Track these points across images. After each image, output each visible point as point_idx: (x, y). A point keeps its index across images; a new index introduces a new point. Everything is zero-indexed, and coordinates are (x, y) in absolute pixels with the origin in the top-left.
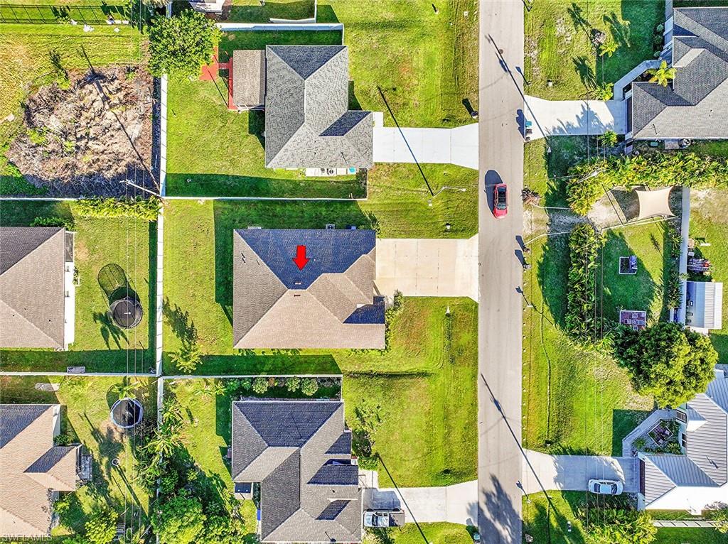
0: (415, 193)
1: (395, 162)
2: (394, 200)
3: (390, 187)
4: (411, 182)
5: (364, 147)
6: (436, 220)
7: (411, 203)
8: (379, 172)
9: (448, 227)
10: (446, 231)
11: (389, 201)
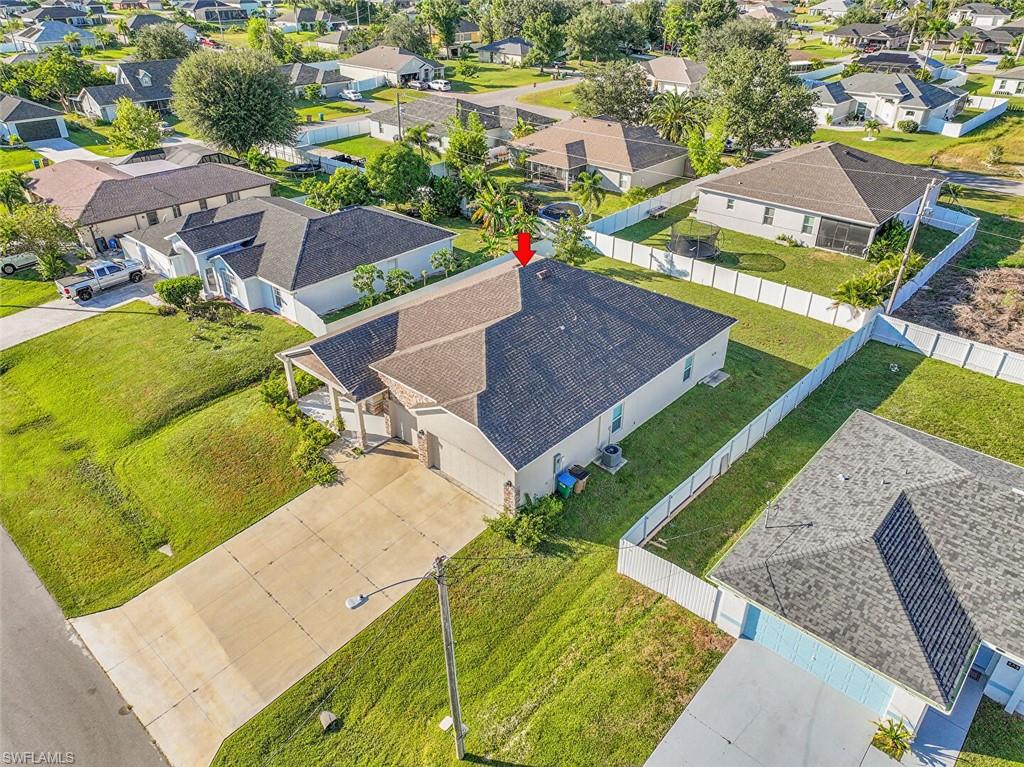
0: (528, 705)
1: (683, 716)
2: (558, 634)
3: (606, 646)
4: (574, 721)
5: (796, 587)
6: (384, 701)
7: (507, 672)
8: (681, 648)
9: (326, 718)
10: (326, 700)
11: (566, 619)
